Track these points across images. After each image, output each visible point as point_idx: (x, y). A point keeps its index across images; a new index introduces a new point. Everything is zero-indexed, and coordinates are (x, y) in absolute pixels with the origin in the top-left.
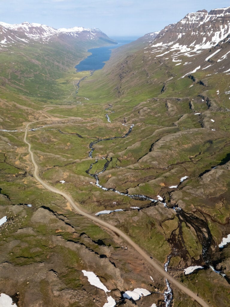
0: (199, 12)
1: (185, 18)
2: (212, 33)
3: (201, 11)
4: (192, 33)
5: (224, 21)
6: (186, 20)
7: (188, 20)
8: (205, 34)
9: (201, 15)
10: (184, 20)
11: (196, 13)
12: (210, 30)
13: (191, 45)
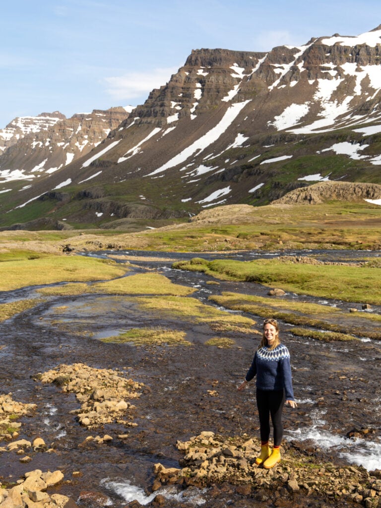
0: (45, 117)
1: (10, 126)
2: (88, 144)
3: (49, 115)
4: (34, 144)
5: (112, 120)
6: (12, 131)
7: (18, 130)
8: (70, 145)
9: (51, 122)
10: (9, 131)
11: (38, 118)
12: (80, 138)
13: (36, 169)
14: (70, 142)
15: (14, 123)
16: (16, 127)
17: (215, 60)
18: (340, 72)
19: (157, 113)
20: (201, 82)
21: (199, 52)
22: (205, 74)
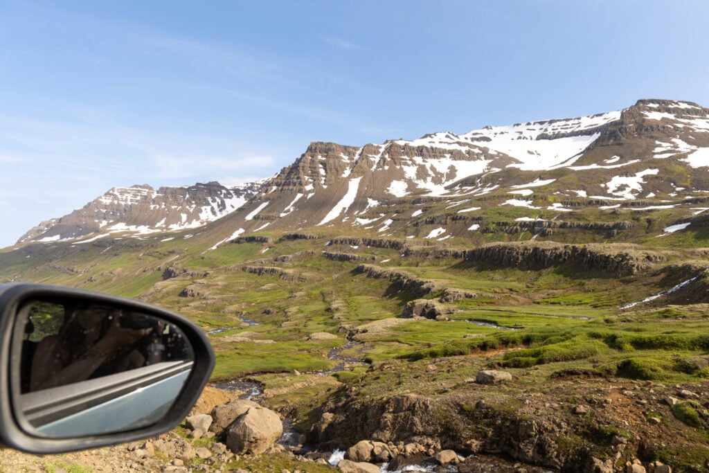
0: (137, 188)
1: (107, 194)
2: (196, 207)
3: (140, 187)
4: (152, 206)
6: (111, 198)
7: (116, 198)
9: (143, 192)
10: (107, 198)
11: (131, 189)
12: (189, 203)
13: (158, 225)
14: (182, 205)
15: (111, 192)
16: (113, 195)
17: (329, 150)
18: (414, 163)
19: (295, 183)
20: (322, 164)
21: (316, 144)
22: (324, 159)
